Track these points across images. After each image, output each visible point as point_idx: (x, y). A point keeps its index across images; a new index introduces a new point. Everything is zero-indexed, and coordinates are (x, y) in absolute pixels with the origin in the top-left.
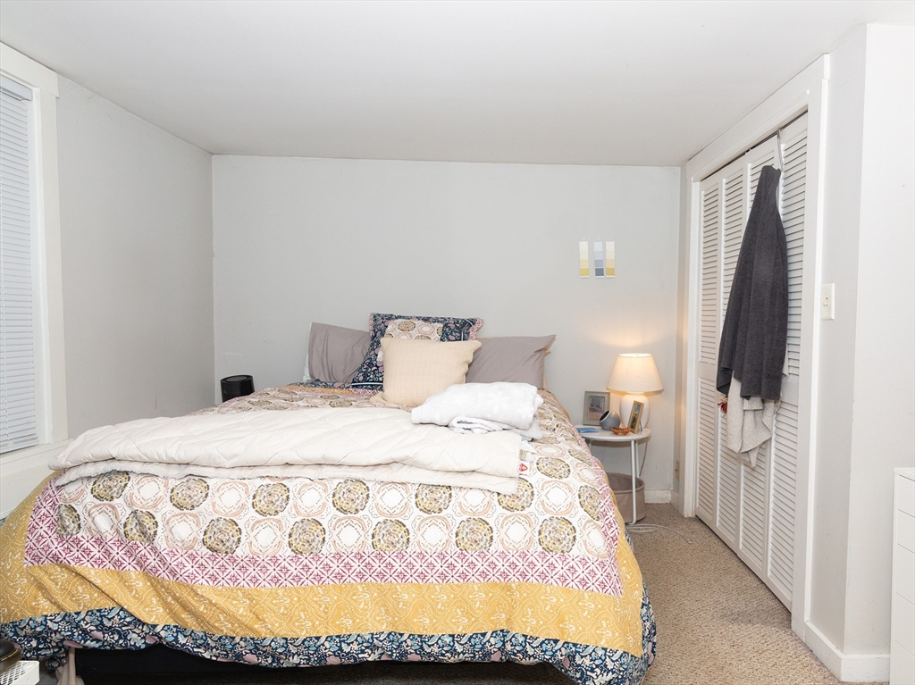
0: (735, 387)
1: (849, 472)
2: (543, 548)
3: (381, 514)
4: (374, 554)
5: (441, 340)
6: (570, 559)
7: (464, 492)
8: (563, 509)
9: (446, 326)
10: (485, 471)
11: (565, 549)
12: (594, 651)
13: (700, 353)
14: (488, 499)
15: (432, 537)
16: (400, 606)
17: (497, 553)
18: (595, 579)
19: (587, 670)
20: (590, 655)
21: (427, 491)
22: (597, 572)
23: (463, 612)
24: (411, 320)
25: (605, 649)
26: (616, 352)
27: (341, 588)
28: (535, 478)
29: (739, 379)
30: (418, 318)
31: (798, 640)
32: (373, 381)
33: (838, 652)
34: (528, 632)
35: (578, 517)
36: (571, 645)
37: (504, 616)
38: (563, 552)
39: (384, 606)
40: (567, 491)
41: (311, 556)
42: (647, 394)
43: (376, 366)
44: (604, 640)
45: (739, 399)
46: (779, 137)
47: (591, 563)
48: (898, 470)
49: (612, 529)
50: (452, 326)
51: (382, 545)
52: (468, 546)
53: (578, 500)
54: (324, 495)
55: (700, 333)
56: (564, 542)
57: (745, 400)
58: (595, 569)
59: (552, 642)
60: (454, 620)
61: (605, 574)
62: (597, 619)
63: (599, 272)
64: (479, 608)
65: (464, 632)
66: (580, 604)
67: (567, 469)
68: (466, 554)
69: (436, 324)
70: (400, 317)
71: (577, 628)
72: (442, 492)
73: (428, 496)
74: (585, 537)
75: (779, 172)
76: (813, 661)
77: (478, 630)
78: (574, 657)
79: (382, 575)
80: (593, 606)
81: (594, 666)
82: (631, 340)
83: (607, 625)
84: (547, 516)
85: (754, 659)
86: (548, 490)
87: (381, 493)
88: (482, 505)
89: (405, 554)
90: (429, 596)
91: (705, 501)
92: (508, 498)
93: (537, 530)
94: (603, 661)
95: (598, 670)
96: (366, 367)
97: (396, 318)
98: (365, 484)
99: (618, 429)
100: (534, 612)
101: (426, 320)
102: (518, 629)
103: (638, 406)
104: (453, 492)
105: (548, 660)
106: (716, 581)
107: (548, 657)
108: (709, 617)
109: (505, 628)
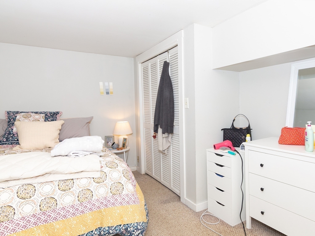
0: (160, 130)
1: (195, 152)
2: (113, 194)
3: (43, 196)
4: (41, 213)
5: (45, 121)
6: (123, 196)
7: (79, 180)
8: (118, 179)
9: (46, 115)
10: (88, 171)
11: (120, 193)
12: (134, 224)
13: (144, 120)
14: (89, 181)
15: (67, 200)
16: (56, 231)
17: (95, 200)
18: (131, 200)
19: (132, 232)
20: (133, 226)
21: (63, 183)
22: (132, 198)
23: (83, 226)
24: (29, 113)
25: (137, 223)
26: (116, 121)
27: (26, 232)
28: (106, 170)
29: (161, 127)
30: (32, 112)
31: (183, 204)
32: (12, 141)
33: (195, 204)
34: (110, 225)
35: (123, 180)
36: (126, 225)
37: (99, 222)
38: (120, 194)
39: (48, 233)
40: (119, 172)
41: (9, 222)
42: (127, 135)
43: (13, 134)
44: (136, 220)
45: (162, 134)
46: (168, 52)
47: (130, 195)
48: (207, 150)
49: (134, 182)
50: (49, 115)
51: (45, 208)
52: (83, 200)
53: (123, 175)
54: (12, 194)
55: (144, 113)
56: (120, 190)
57: (163, 134)
58: (131, 197)
59: (119, 226)
60: (79, 230)
61: (134, 198)
62: (134, 213)
63: (108, 93)
64: (89, 222)
65: (84, 233)
66: (127, 210)
67: (117, 165)
68: (83, 203)
69: (41, 114)
70: (23, 112)
71: (127, 219)
72: (70, 182)
73: (63, 185)
74: (127, 187)
75: (169, 63)
76: (188, 209)
77: (90, 230)
78: (127, 229)
79: (46, 221)
80: (132, 210)
81: (134, 230)
82: (120, 116)
83: (137, 214)
84: (113, 183)
85: (173, 213)
86: (112, 173)
87: (42, 188)
88: (87, 183)
89: (56, 210)
90: (68, 223)
91: (149, 168)
92: (97, 179)
93: (109, 188)
94: (137, 227)
95: (136, 231)
96: (7, 135)
97: (21, 113)
98: (33, 185)
99: (119, 148)
100: (111, 217)
101: (36, 113)
102: (105, 226)
103: (125, 139)
104: (74, 181)
105: (118, 233)
106: (157, 193)
107: (118, 232)
108: (157, 204)
109: (100, 227)
